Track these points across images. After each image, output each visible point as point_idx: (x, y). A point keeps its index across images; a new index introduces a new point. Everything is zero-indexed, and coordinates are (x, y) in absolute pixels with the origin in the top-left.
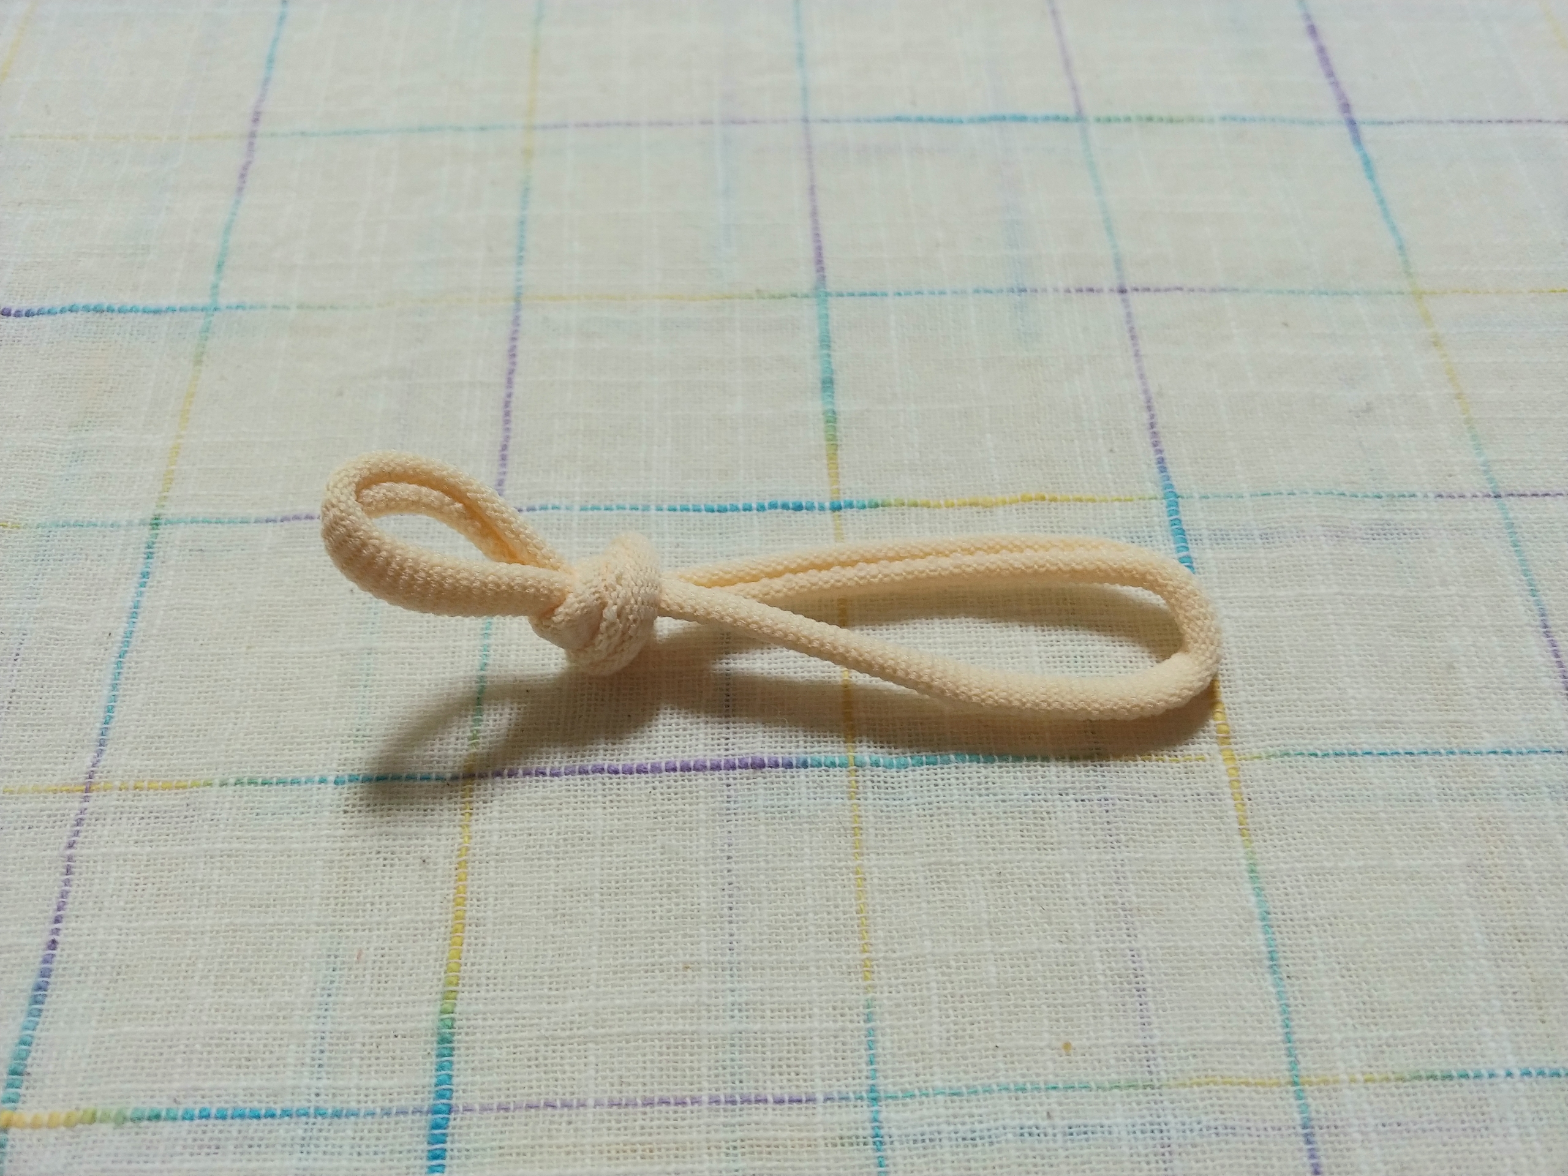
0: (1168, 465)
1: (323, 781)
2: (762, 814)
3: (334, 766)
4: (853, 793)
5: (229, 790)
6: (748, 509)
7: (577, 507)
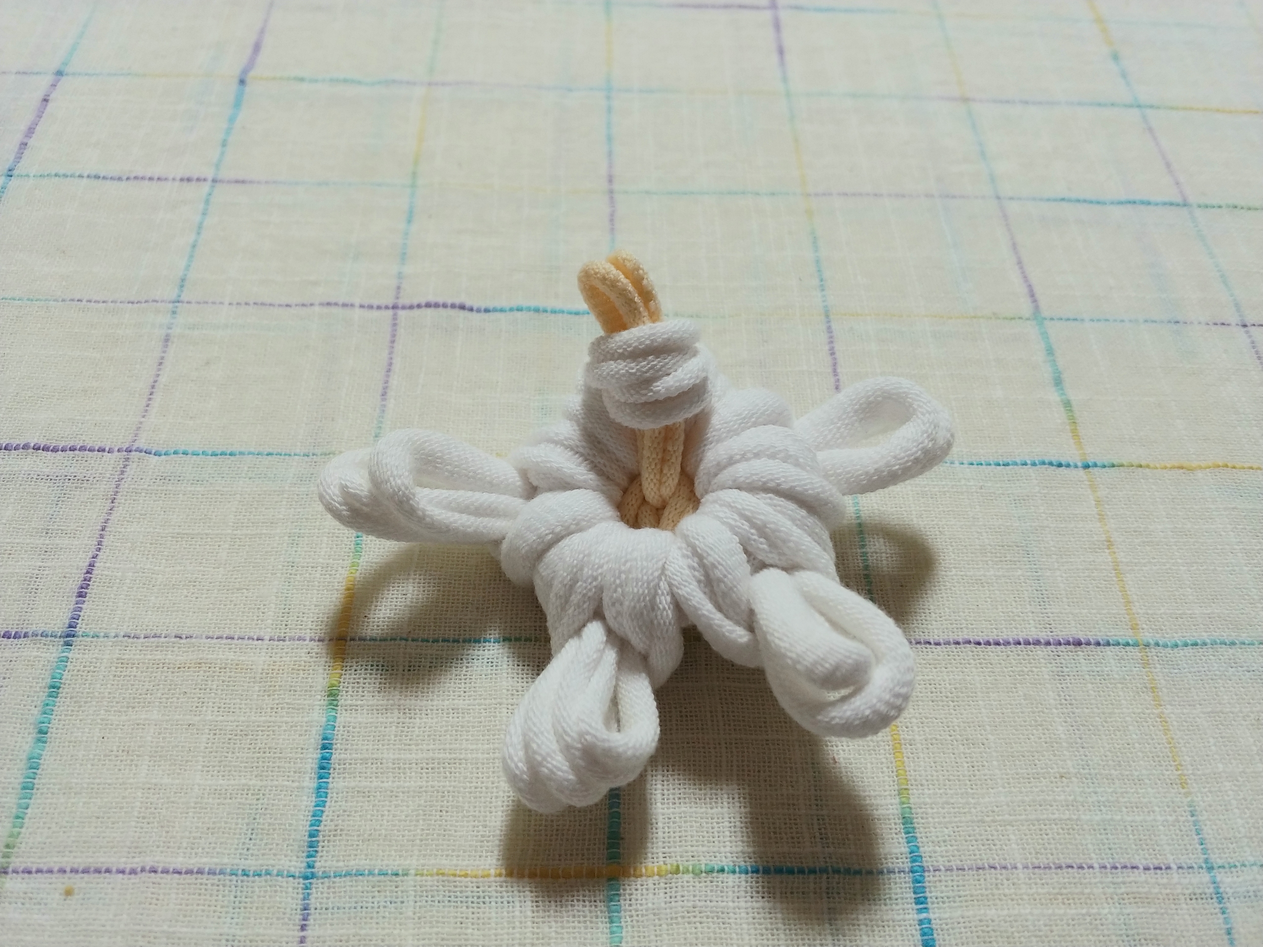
2: (1087, 677)
4: (1146, 664)
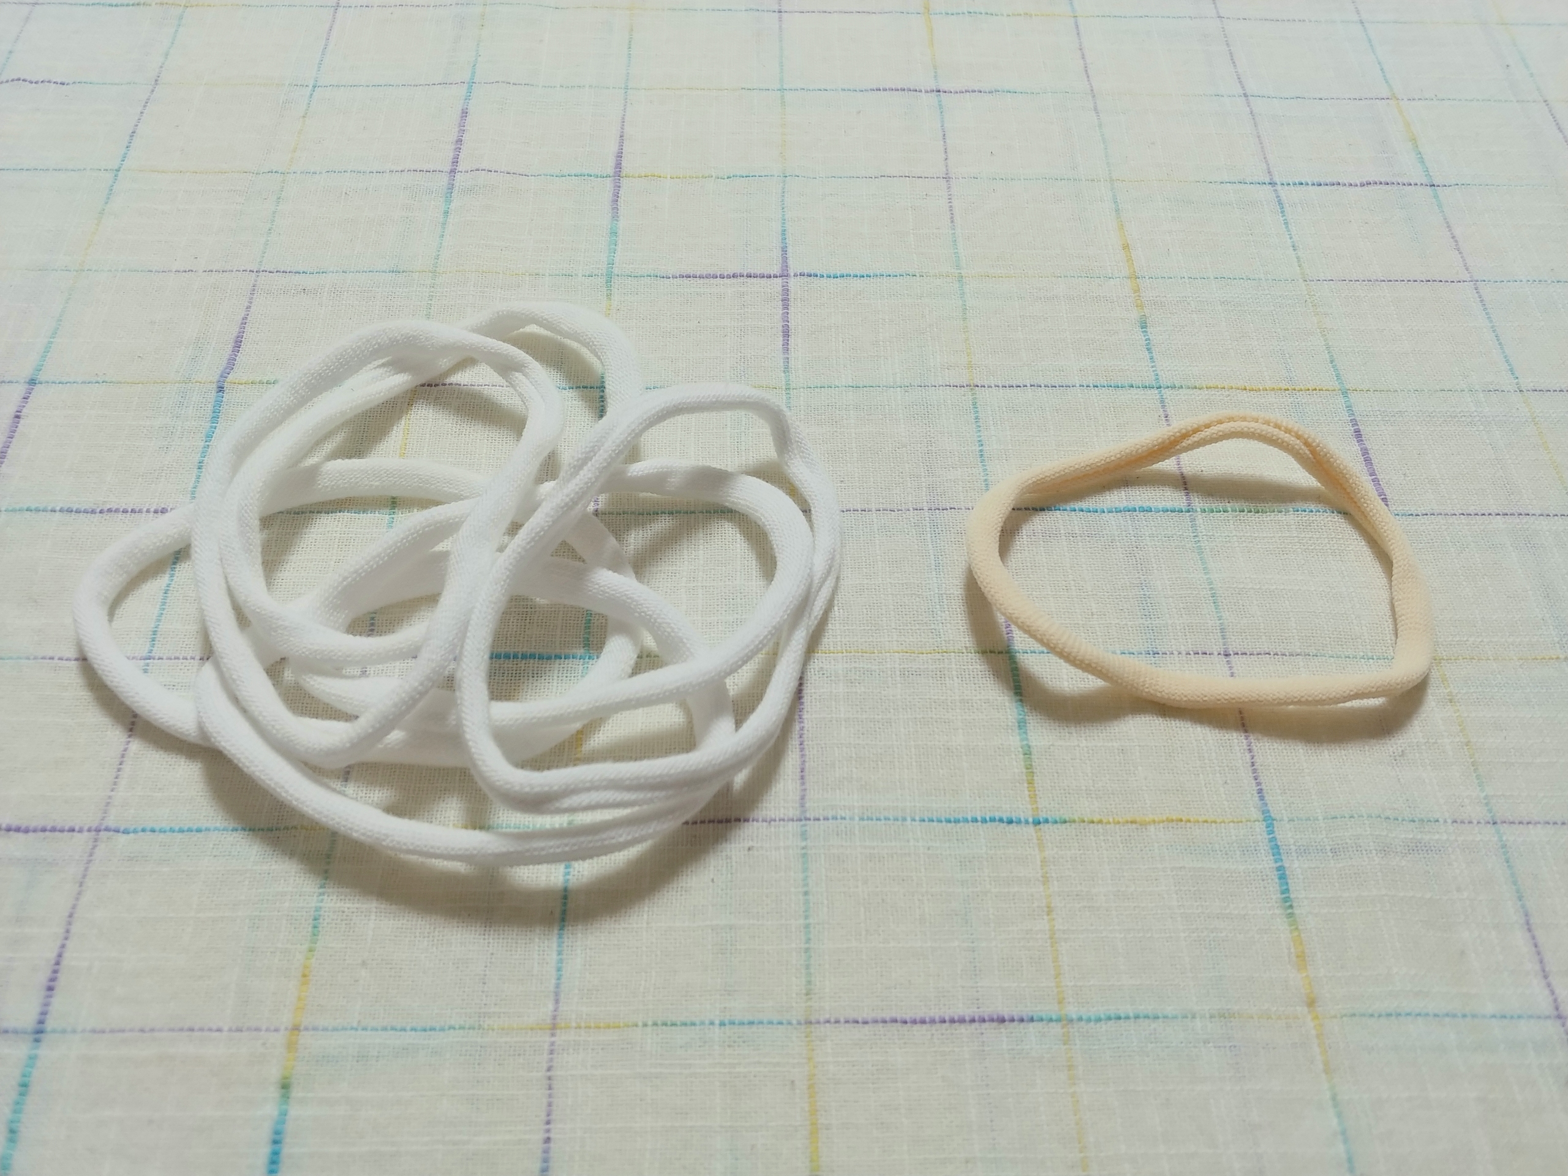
0: (1265, 795)
1: (712, 1023)
3: (718, 1013)
5: (649, 1029)
6: (975, 820)
7: (857, 818)
